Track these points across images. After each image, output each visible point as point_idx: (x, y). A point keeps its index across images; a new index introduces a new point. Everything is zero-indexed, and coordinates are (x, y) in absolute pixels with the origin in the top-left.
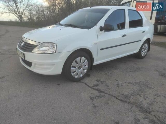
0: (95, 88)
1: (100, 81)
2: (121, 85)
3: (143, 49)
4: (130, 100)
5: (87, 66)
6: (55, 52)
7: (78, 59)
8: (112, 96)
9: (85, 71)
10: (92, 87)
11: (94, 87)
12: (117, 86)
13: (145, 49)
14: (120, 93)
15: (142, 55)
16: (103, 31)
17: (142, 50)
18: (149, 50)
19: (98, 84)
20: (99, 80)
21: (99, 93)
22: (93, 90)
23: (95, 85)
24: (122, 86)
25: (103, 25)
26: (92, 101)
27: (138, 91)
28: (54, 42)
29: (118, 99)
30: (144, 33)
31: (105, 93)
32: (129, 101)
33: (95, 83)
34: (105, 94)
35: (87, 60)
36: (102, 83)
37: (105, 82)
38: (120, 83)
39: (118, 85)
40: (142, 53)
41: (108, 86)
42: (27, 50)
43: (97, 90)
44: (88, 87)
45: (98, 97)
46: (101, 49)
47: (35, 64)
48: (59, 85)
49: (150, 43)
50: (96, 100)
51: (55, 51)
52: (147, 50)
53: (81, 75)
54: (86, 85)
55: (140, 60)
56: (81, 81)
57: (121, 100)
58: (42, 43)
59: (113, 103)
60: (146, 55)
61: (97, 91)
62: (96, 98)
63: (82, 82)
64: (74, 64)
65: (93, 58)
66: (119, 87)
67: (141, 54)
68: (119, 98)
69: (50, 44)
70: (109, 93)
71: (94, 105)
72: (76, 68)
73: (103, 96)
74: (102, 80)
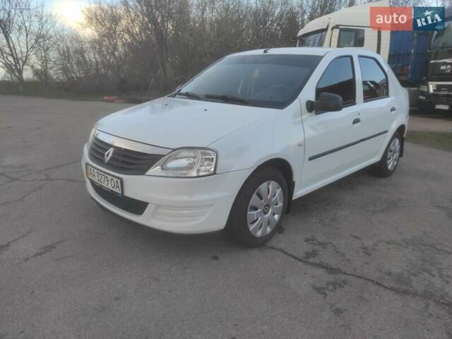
0: (311, 260)
1: (314, 242)
2: (374, 249)
3: (391, 151)
4: (411, 287)
5: (280, 204)
6: (214, 173)
7: (263, 187)
8: (366, 279)
9: (276, 217)
10: (304, 260)
11: (307, 257)
12: (364, 252)
13: (395, 152)
14: (381, 271)
15: (389, 167)
16: (314, 112)
17: (389, 154)
18: (401, 155)
19: (314, 251)
20: (313, 240)
21: (330, 273)
22: (309, 266)
23: (308, 255)
24: (377, 251)
25: (312, 97)
26: (325, 298)
27: (420, 262)
28: (209, 147)
29: (383, 286)
30: (393, 112)
31: (345, 274)
32: (411, 289)
33: (307, 248)
34: (345, 276)
35: (280, 189)
36: (324, 248)
37: (330, 243)
38: (369, 243)
39: (365, 248)
40: (388, 162)
41: (343, 255)
42: (131, 169)
43: (321, 265)
44: (294, 260)
45: (333, 284)
46: (310, 159)
47: (158, 206)
48: (216, 258)
49: (404, 136)
50: (332, 293)
51: (212, 170)
52: (398, 154)
53: (269, 230)
54: (286, 253)
55: (384, 181)
56: (269, 244)
57: (391, 289)
58: (174, 150)
59: (377, 297)
60: (395, 167)
61: (322, 270)
62: (330, 287)
63: (272, 248)
64: (254, 200)
65: (294, 183)
66: (369, 255)
67: (387, 166)
68: (386, 285)
69: (199, 151)
70: (354, 273)
71: (334, 308)
72: (259, 210)
73: (345, 282)
74: (320, 239)
